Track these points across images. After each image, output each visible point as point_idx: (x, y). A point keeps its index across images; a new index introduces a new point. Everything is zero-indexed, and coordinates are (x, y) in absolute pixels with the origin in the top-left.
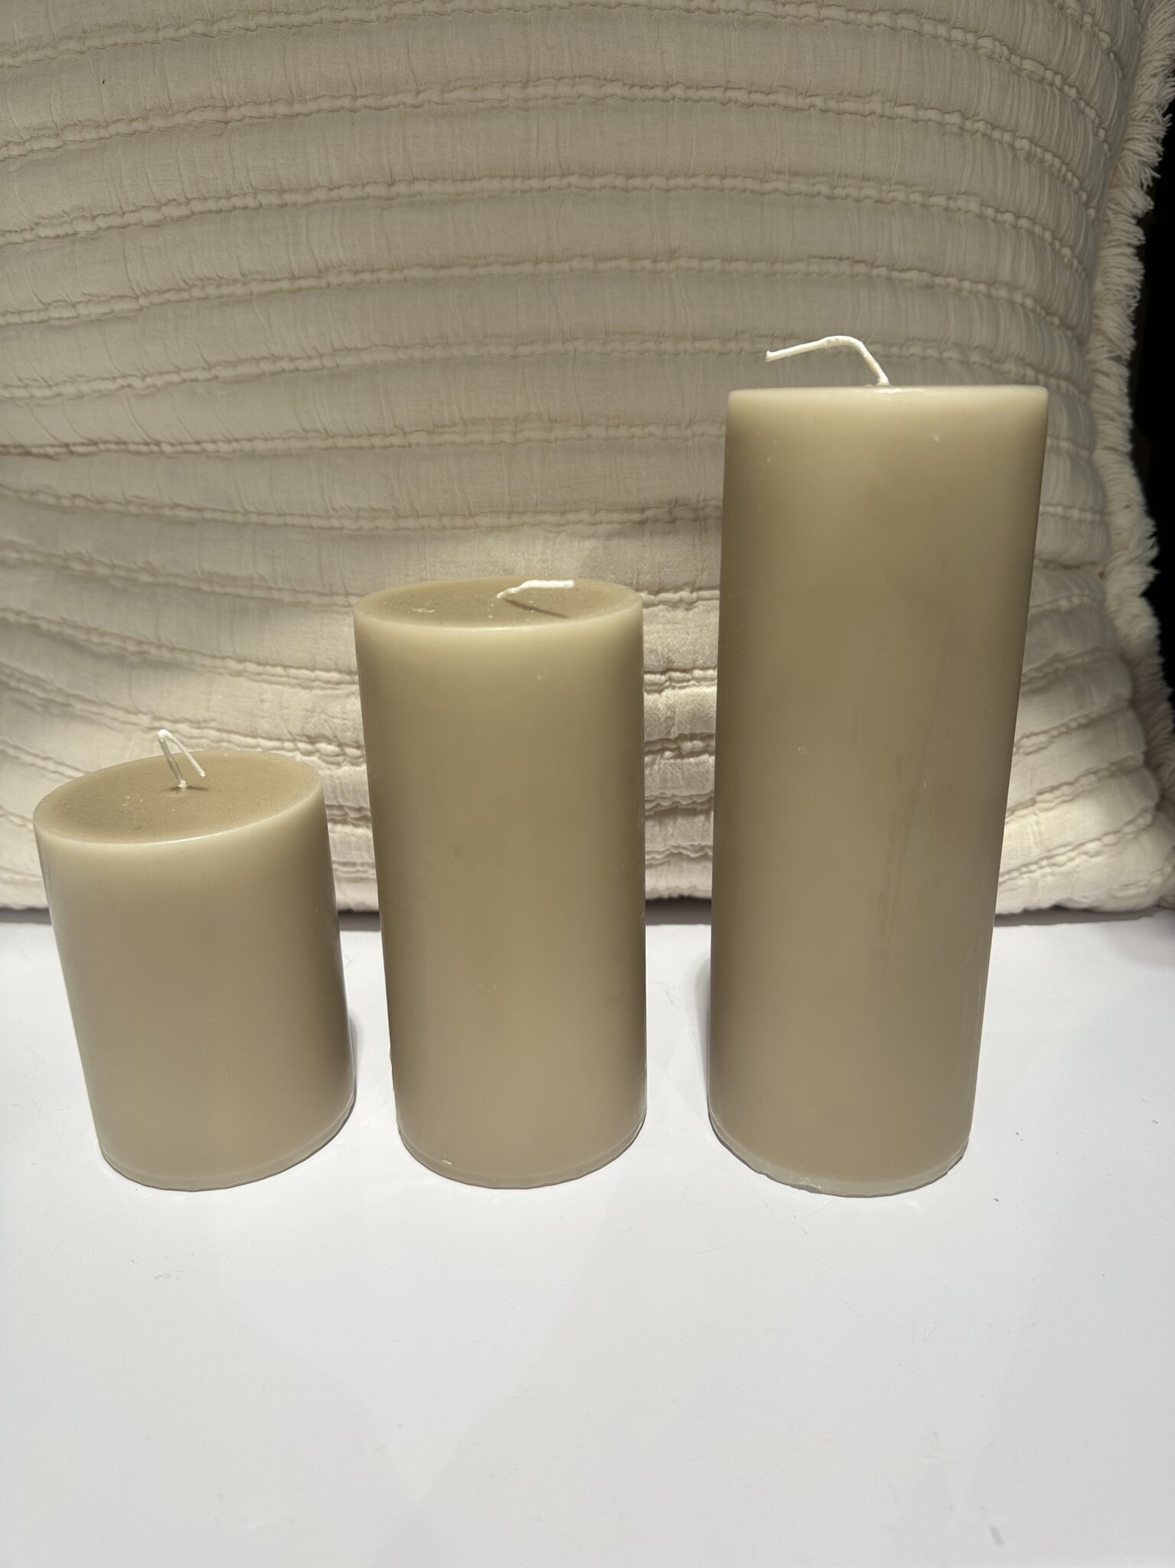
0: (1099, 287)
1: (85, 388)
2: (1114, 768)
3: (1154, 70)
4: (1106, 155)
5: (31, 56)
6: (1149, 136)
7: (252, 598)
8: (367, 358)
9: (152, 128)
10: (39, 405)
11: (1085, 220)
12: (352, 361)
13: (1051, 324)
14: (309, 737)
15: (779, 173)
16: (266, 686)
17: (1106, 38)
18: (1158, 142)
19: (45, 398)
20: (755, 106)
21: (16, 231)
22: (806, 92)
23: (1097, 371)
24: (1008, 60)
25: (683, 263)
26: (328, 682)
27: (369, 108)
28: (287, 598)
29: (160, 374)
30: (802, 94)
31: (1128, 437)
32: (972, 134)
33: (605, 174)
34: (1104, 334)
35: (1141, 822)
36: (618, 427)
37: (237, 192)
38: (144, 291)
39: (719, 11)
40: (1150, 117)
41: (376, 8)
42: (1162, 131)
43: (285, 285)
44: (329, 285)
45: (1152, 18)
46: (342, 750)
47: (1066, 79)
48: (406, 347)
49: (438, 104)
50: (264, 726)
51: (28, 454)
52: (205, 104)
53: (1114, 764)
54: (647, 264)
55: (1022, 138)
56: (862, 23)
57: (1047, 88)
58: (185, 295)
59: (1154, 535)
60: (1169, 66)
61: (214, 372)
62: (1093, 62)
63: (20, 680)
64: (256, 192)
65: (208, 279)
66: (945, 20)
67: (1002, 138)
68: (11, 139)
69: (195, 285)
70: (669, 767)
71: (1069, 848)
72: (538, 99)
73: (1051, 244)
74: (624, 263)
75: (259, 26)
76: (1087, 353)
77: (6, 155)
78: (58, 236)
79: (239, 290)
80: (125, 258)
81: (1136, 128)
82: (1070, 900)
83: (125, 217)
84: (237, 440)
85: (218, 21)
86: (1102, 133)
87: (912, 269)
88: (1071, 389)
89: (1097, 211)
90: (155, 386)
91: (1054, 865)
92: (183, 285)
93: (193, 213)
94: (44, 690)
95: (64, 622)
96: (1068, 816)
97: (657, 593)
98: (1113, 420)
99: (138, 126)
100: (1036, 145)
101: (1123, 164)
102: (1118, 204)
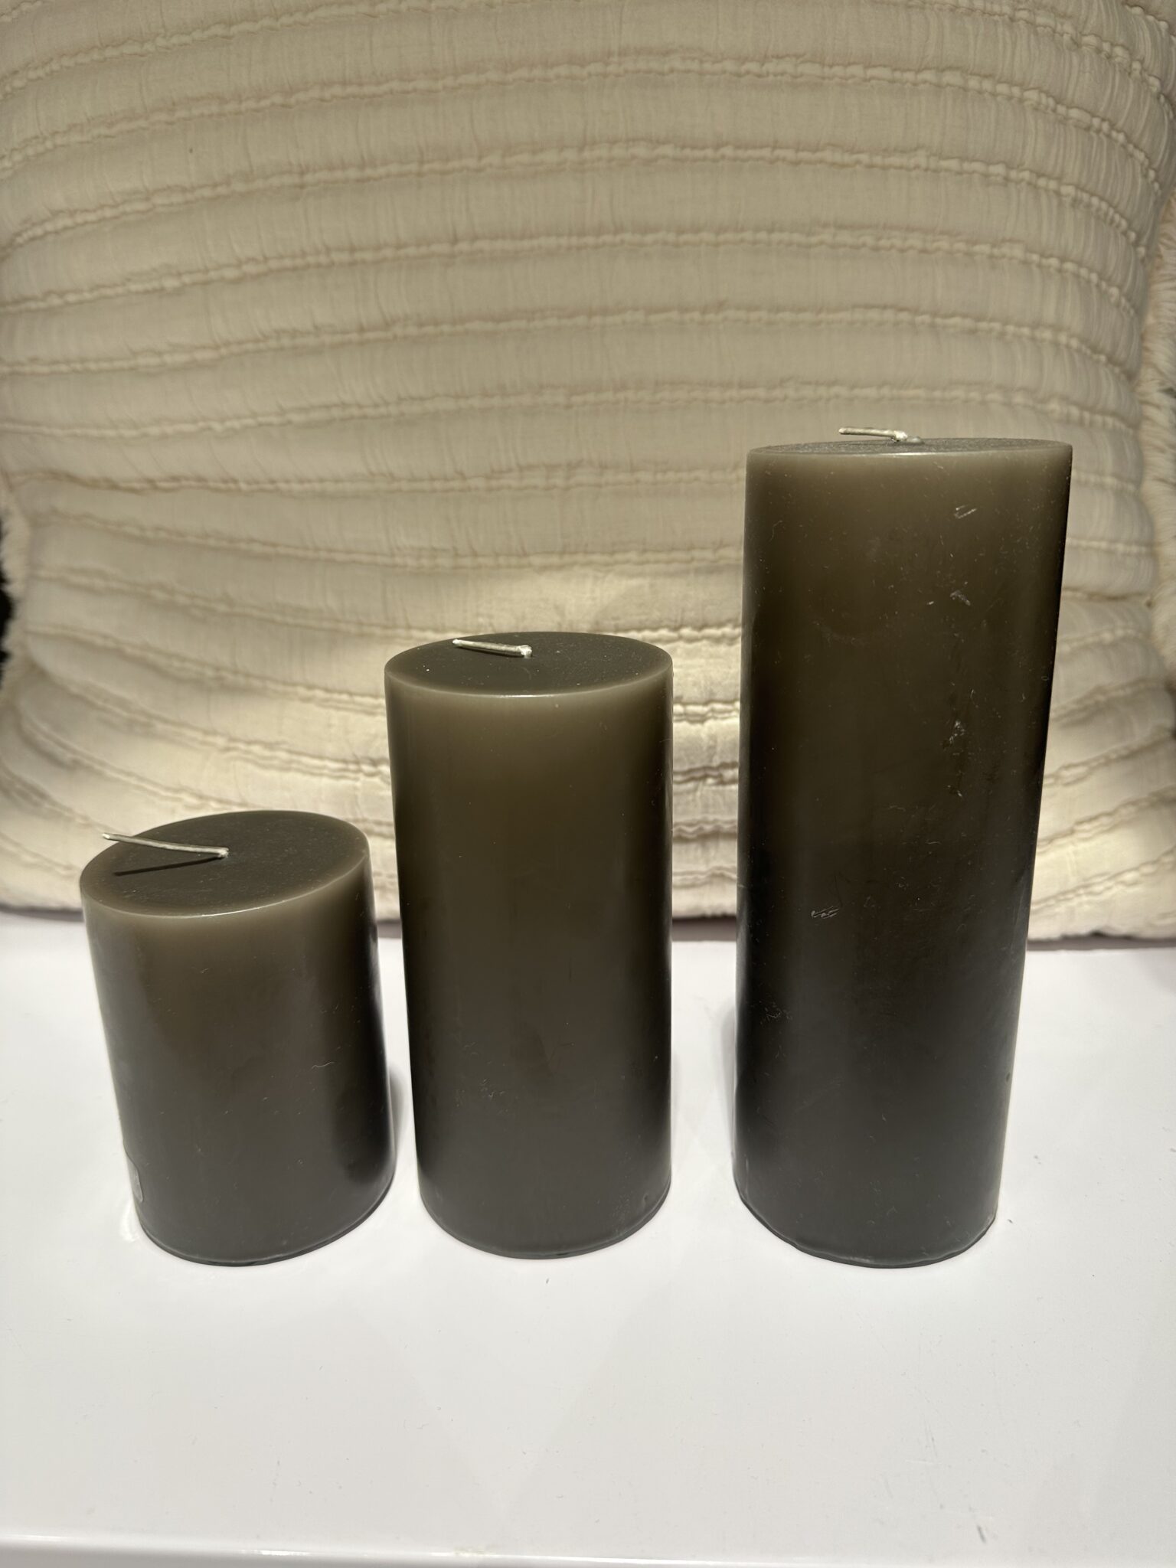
0: (1150, 320)
1: (169, 429)
2: (1154, 799)
4: (1156, 194)
5: (125, 126)
7: (321, 629)
8: (430, 406)
9: (234, 192)
10: (126, 444)
11: (1133, 259)
12: (416, 409)
13: (1098, 361)
14: (371, 760)
15: (825, 226)
16: (333, 712)
17: (1157, 83)
19: (132, 438)
20: (802, 163)
21: (109, 286)
22: (852, 148)
23: (1147, 403)
24: (1054, 110)
25: (731, 313)
27: (433, 174)
28: (353, 629)
29: (238, 417)
30: (848, 150)
32: (1017, 184)
33: (657, 230)
34: (1155, 366)
36: (665, 472)
37: (311, 251)
38: (225, 342)
39: (768, 74)
41: (442, 78)
43: (354, 337)
44: (395, 337)
47: (1114, 125)
48: (467, 397)
49: (499, 168)
50: (330, 749)
51: (116, 487)
52: (283, 170)
53: (1154, 794)
54: (696, 315)
55: (1068, 184)
56: (907, 82)
57: (1094, 135)
58: (262, 345)
61: (287, 417)
62: (1142, 105)
63: (106, 701)
64: (328, 250)
65: (283, 331)
66: (990, 76)
67: (1047, 185)
68: (106, 202)
69: (271, 337)
70: (711, 793)
71: (1106, 877)
72: (593, 162)
73: (1098, 286)
74: (674, 315)
75: (334, 97)
76: (1137, 386)
77: (101, 217)
78: (147, 291)
79: (311, 341)
80: (207, 311)
82: (1108, 927)
83: (208, 274)
84: (309, 481)
85: (296, 92)
86: (1152, 174)
87: (956, 315)
88: (1118, 424)
89: (1148, 247)
90: (233, 428)
91: (1091, 893)
92: (260, 337)
93: (271, 271)
94: (128, 710)
95: (146, 647)
96: (1106, 846)
97: (701, 628)
98: (1162, 451)
99: (222, 190)
100: (1082, 190)
102: (1170, 239)
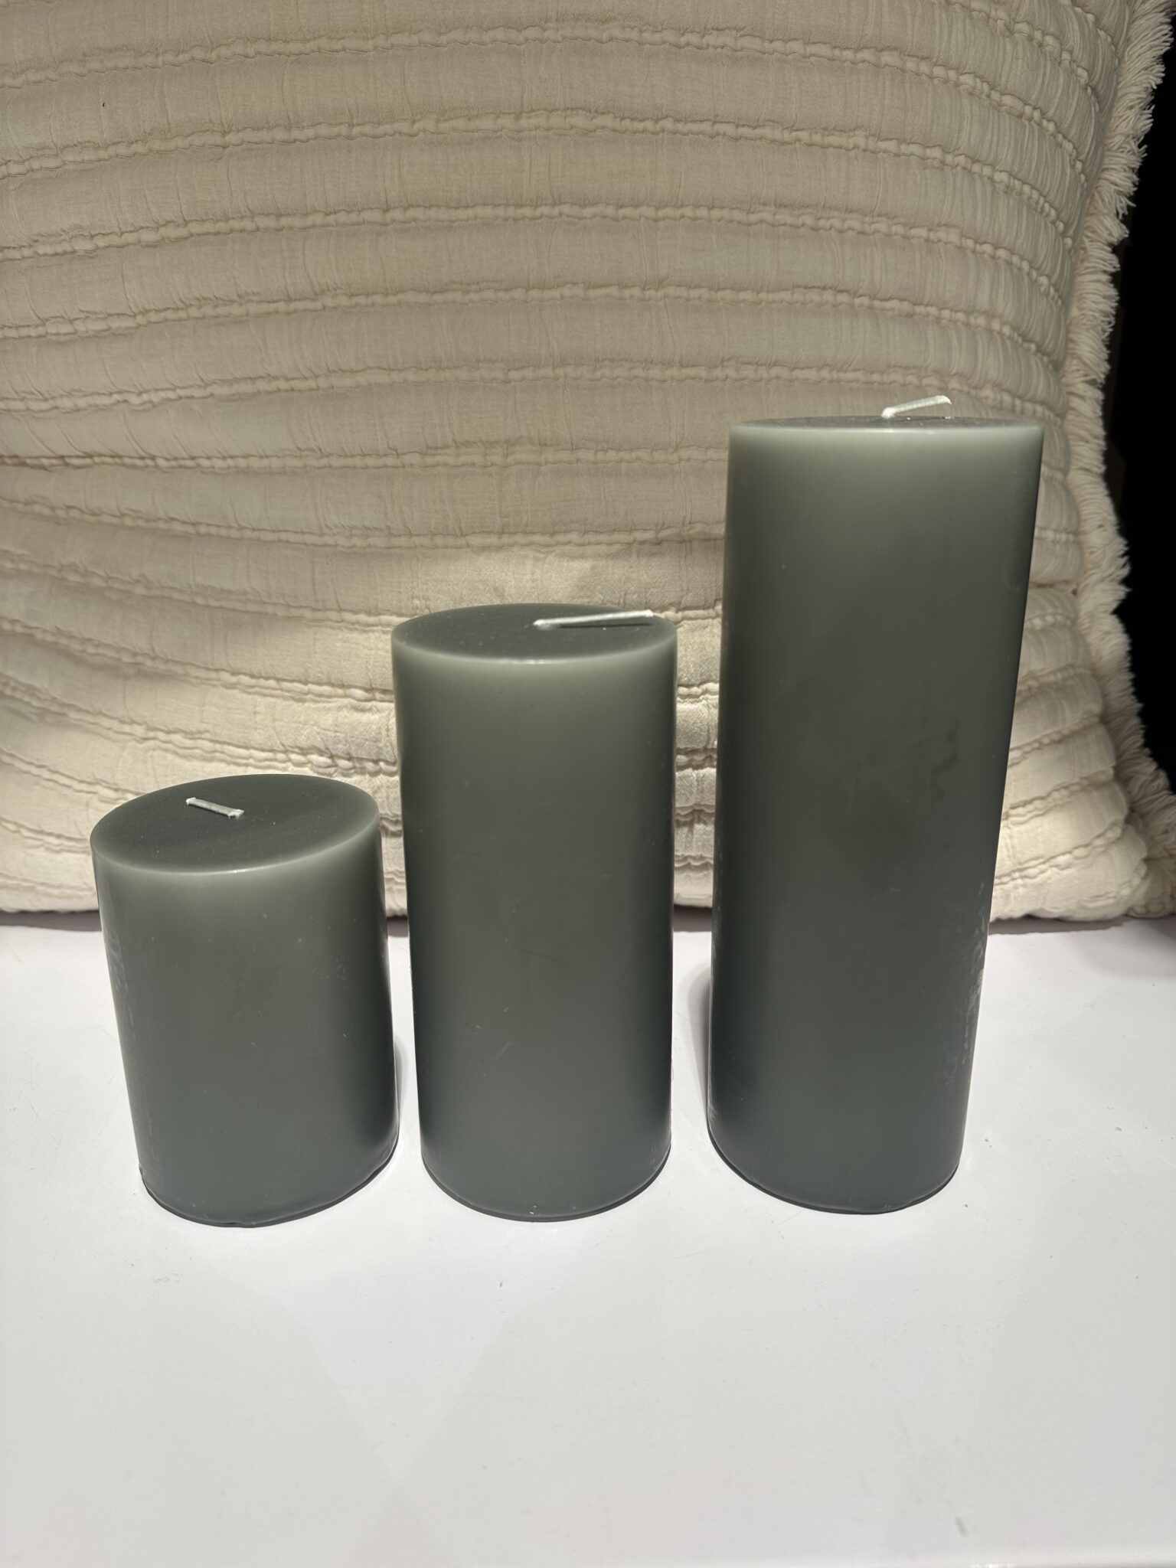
0: (1075, 312)
1: (82, 403)
2: (1085, 783)
3: (1130, 102)
4: (1082, 186)
5: (31, 77)
6: (1125, 167)
7: (247, 612)
8: (361, 379)
9: (151, 150)
10: (34, 418)
11: (1061, 250)
12: (347, 382)
13: (1028, 350)
14: (301, 749)
15: (765, 204)
16: (259, 698)
17: (1083, 74)
18: (1133, 171)
19: (41, 411)
20: (742, 139)
21: (14, 248)
22: (792, 126)
23: (1071, 393)
24: (988, 96)
25: (671, 291)
26: (320, 695)
27: (364, 138)
28: (281, 612)
29: (157, 390)
30: (787, 128)
31: (1101, 459)
32: (953, 168)
33: (595, 204)
34: (1079, 358)
35: (1110, 835)
36: (606, 451)
37: (235, 215)
38: (142, 310)
39: (708, 46)
40: (1126, 148)
41: (373, 37)
42: (1138, 161)
43: (281, 306)
44: (324, 307)
46: (333, 761)
47: (1045, 114)
48: (401, 370)
49: (432, 133)
50: (257, 737)
51: (22, 464)
52: (203, 129)
53: (1085, 778)
54: (636, 292)
55: (1001, 171)
56: (846, 60)
57: (1026, 122)
58: (182, 314)
59: (1126, 554)
60: (1145, 99)
61: (209, 390)
62: (1071, 96)
63: (14, 689)
64: (253, 215)
65: (204, 299)
66: (927, 58)
67: (982, 171)
68: (9, 159)
69: (191, 305)
71: (1041, 860)
72: (530, 130)
73: (1029, 274)
74: (613, 291)
75: (257, 53)
76: (1063, 376)
77: (5, 173)
78: (56, 254)
79: (236, 310)
80: (123, 277)
81: (1112, 158)
82: (1042, 910)
83: (123, 237)
84: (232, 457)
85: (217, 47)
86: (1079, 165)
87: (893, 299)
88: (1047, 413)
89: (1074, 239)
90: (150, 402)
91: (1026, 877)
92: (181, 305)
93: (192, 235)
94: (39, 699)
95: (59, 632)
96: (1041, 829)
98: (1087, 442)
99: (139, 148)
100: (1015, 178)
101: (1099, 193)
102: (1094, 232)
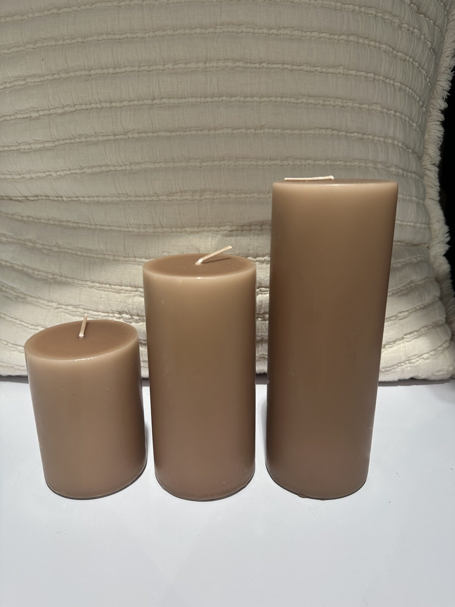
0: (427, 137)
1: (34, 176)
2: (434, 325)
3: (448, 54)
4: (429, 87)
5: (15, 50)
6: (446, 80)
7: (98, 258)
8: (143, 166)
9: (61, 77)
10: (15, 181)
11: (421, 112)
12: (138, 167)
13: (408, 152)
14: (119, 312)
15: (303, 96)
16: (102, 292)
17: (430, 44)
18: (449, 82)
19: (18, 179)
20: (294, 70)
21: (8, 116)
22: (314, 65)
23: (426, 169)
24: (392, 53)
25: (266, 130)
26: (127, 291)
27: (145, 71)
28: (111, 258)
29: (63, 170)
30: (312, 66)
31: (438, 194)
32: (378, 81)
33: (236, 96)
34: (429, 155)
35: (444, 346)
36: (240, 194)
37: (94, 102)
38: (57, 139)
39: (280, 34)
40: (446, 72)
41: (148, 33)
42: (451, 77)
43: (112, 137)
44: (129, 138)
45: (447, 35)
46: (132, 317)
47: (414, 59)
48: (159, 163)
49: (172, 69)
50: (101, 307)
51: (11, 199)
52: (82, 69)
53: (434, 323)
54: (252, 131)
55: (397, 82)
56: (335, 39)
57: (407, 63)
58: (73, 141)
59: (448, 232)
60: (454, 53)
61: (84, 170)
62: (425, 52)
63: (6, 288)
64: (101, 102)
65: (82, 135)
66: (368, 38)
67: (390, 82)
68: (7, 81)
69: (76, 137)
70: (260, 324)
71: (417, 356)
72: (210, 68)
73: (409, 122)
74: (243, 131)
75: (103, 39)
76: (423, 162)
77: (5, 87)
78: (24, 118)
79: (94, 139)
80: (50, 126)
81: (440, 76)
82: (417, 376)
83: (50, 111)
84: (92, 197)
85: (87, 37)
86: (428, 79)
87: (355, 132)
88: (416, 177)
89: (426, 108)
90: (61, 175)
91: (411, 363)
92: (72, 137)
93: (77, 110)
94: (16, 292)
95: (24, 266)
96: (416, 344)
97: (255, 258)
98: (432, 188)
99: (56, 76)
100: (403, 84)
102: (434, 105)
